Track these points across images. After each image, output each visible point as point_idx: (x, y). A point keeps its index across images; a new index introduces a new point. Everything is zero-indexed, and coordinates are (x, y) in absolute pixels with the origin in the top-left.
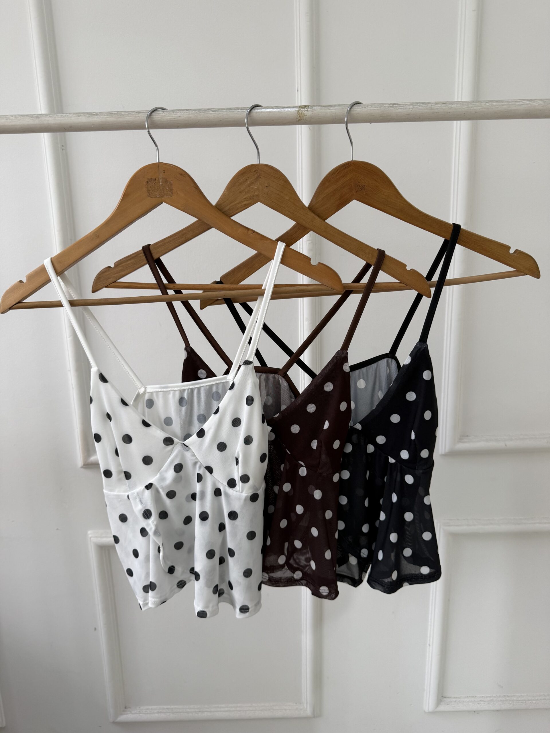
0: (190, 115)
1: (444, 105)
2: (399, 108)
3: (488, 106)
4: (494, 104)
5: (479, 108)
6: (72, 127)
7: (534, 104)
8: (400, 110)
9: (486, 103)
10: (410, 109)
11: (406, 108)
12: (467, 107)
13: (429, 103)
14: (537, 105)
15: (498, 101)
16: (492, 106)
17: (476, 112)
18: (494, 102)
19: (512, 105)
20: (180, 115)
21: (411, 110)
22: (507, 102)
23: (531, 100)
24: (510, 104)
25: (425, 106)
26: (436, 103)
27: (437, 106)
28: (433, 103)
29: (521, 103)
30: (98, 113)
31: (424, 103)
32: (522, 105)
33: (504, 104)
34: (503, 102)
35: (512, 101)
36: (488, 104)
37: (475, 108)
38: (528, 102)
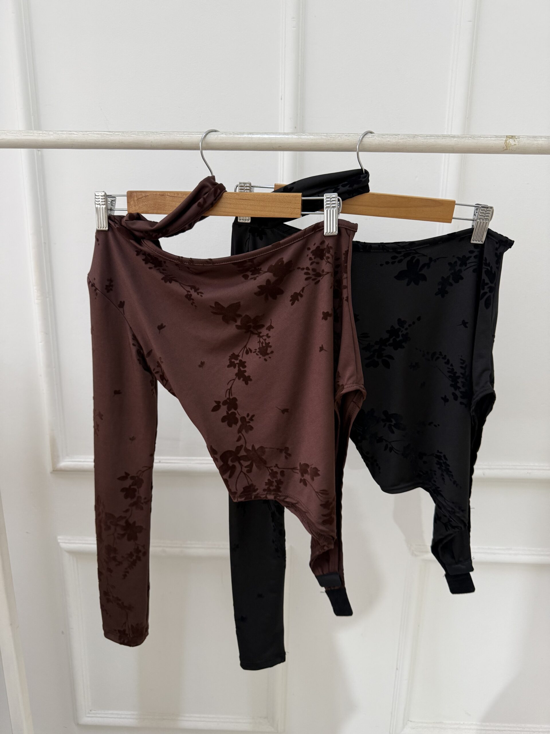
0: (400, 140)
6: (280, 147)
20: (389, 140)
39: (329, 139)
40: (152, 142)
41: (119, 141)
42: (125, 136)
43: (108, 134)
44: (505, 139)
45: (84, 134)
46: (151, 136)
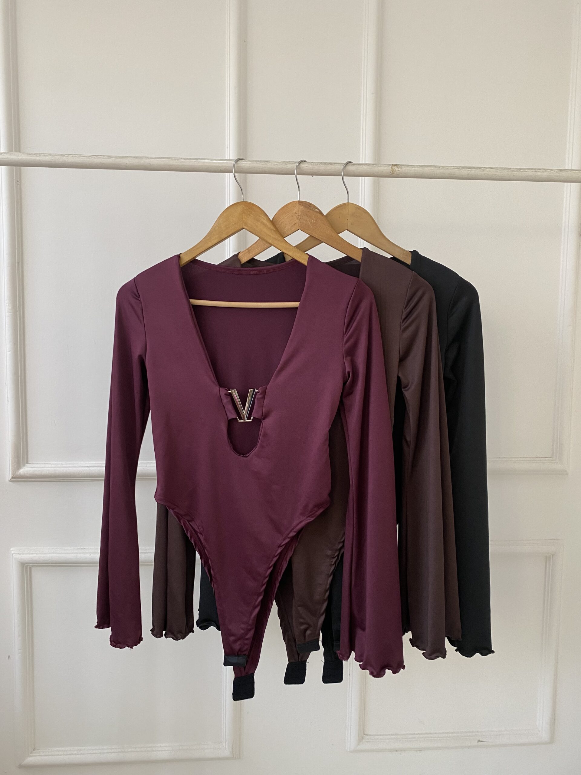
2: (461, 170)
14: (555, 173)
23: (552, 170)
26: (487, 168)
29: (544, 171)
31: (478, 167)
33: (532, 171)
35: (538, 169)
36: (522, 170)
38: (549, 171)
39: (262, 164)
44: (391, 166)
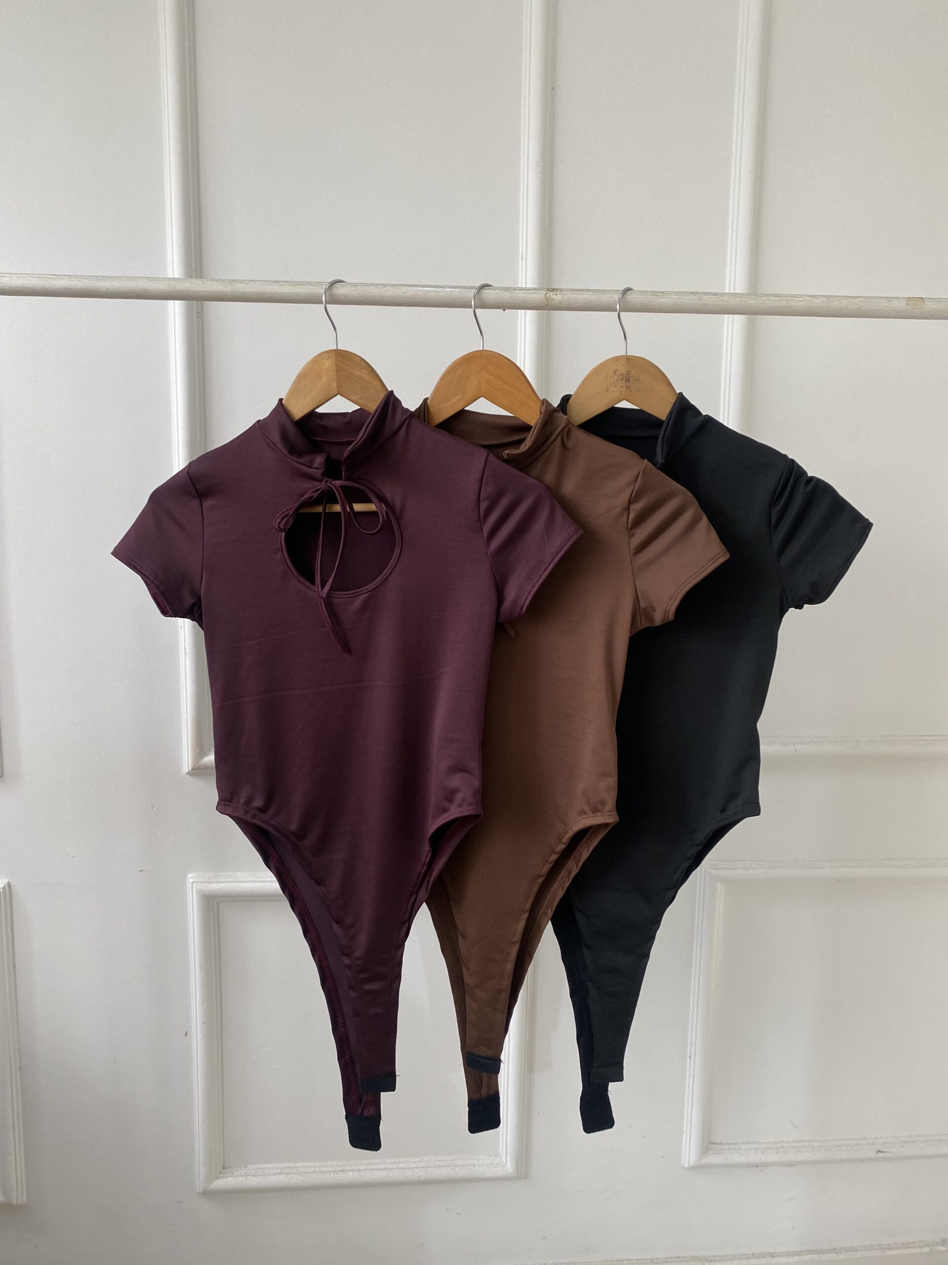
1: (713, 296)
3: (764, 300)
4: (771, 298)
5: (754, 302)
6: (271, 297)
7: (816, 300)
8: (663, 299)
9: (762, 297)
10: (675, 298)
11: (670, 298)
12: (741, 301)
13: (697, 293)
14: (820, 302)
15: (776, 295)
16: (768, 301)
17: (750, 307)
18: (771, 296)
19: (791, 300)
20: (405, 291)
21: (676, 300)
22: (786, 297)
23: (813, 296)
24: (789, 299)
25: (693, 297)
26: (705, 293)
27: (706, 297)
28: (701, 294)
29: (800, 299)
30: (306, 283)
31: (691, 293)
32: (803, 301)
33: (782, 299)
34: (781, 297)
35: (791, 296)
36: (764, 298)
37: (750, 302)
38: (810, 298)
40: (108, 289)
41: (65, 287)
42: (72, 281)
43: (50, 278)
44: (544, 292)
45: (18, 277)
46: (107, 281)
